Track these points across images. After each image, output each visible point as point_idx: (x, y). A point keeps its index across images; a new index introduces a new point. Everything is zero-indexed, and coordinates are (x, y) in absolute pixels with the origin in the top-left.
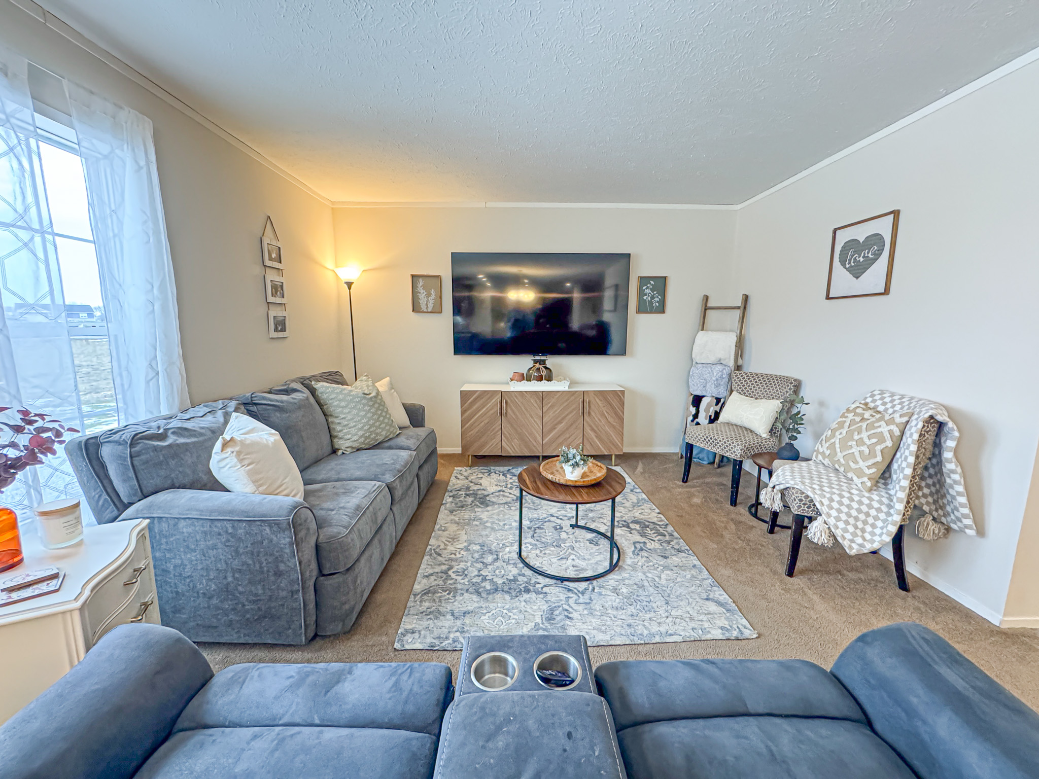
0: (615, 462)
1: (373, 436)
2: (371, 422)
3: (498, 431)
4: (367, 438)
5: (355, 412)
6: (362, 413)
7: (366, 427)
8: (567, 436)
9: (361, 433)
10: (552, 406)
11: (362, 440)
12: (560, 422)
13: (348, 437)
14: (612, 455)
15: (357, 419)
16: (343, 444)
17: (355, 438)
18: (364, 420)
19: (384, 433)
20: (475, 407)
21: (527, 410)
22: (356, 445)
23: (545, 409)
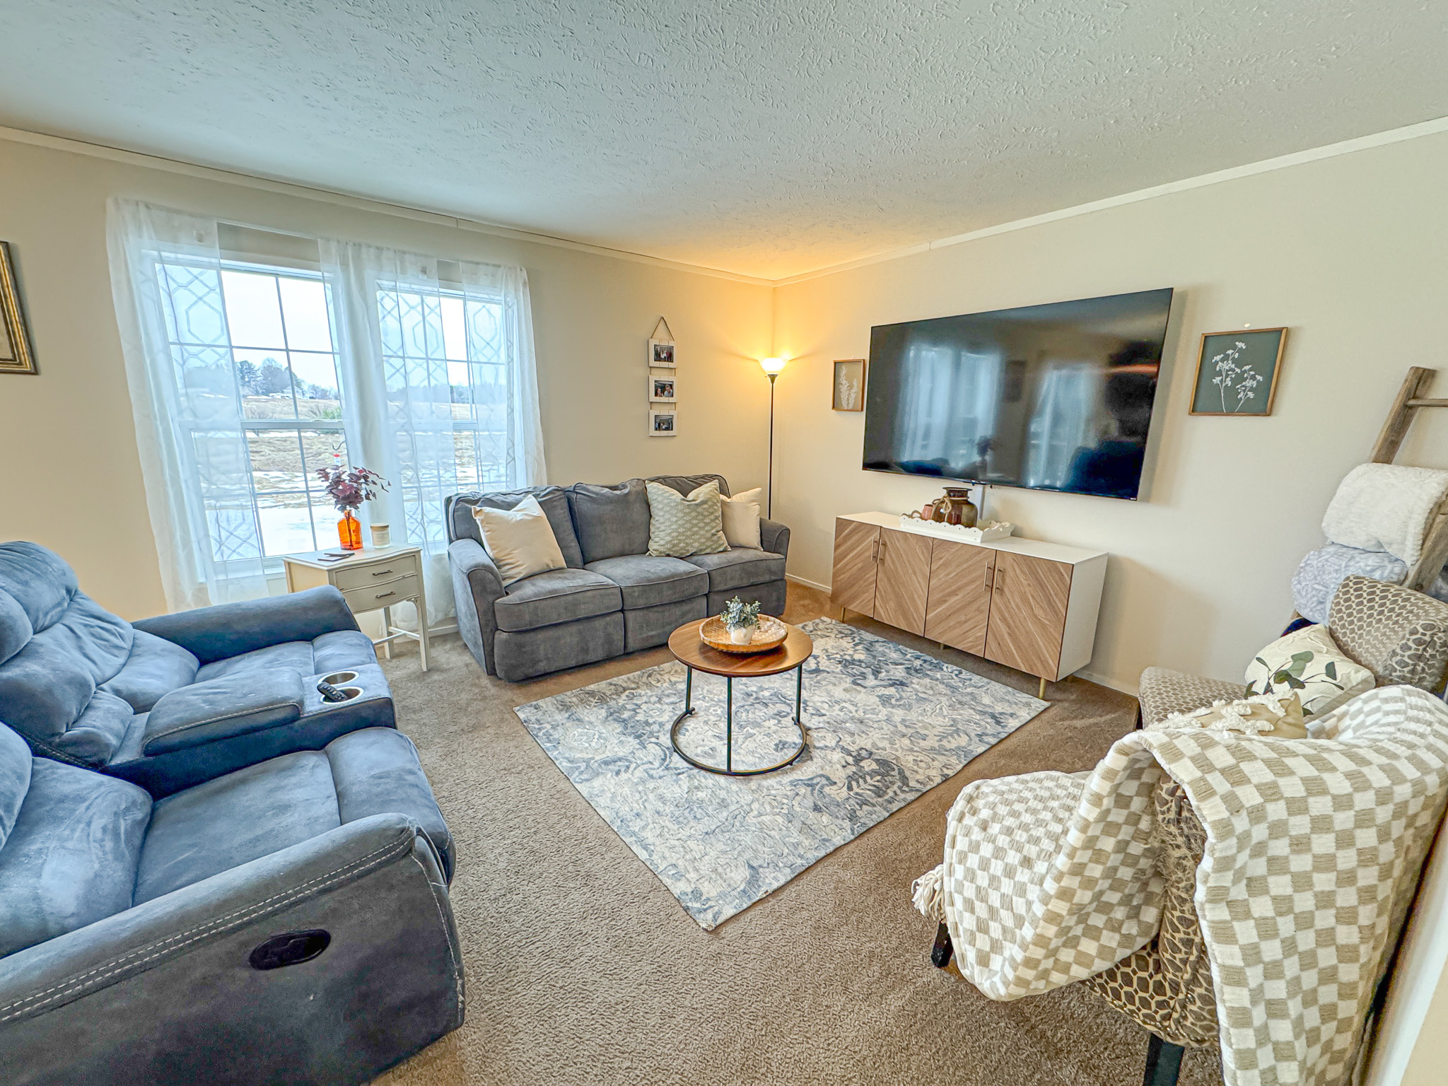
0: (1044, 692)
1: (682, 545)
2: (681, 530)
3: (872, 583)
4: (674, 545)
5: (667, 516)
6: (674, 519)
7: (675, 534)
8: (963, 618)
9: (668, 538)
10: (945, 565)
11: (669, 546)
12: (954, 593)
13: (657, 539)
14: (1040, 678)
15: (667, 524)
16: (652, 546)
17: (662, 542)
18: (674, 527)
19: (696, 545)
20: (849, 543)
21: (909, 561)
22: (662, 549)
23: (934, 568)
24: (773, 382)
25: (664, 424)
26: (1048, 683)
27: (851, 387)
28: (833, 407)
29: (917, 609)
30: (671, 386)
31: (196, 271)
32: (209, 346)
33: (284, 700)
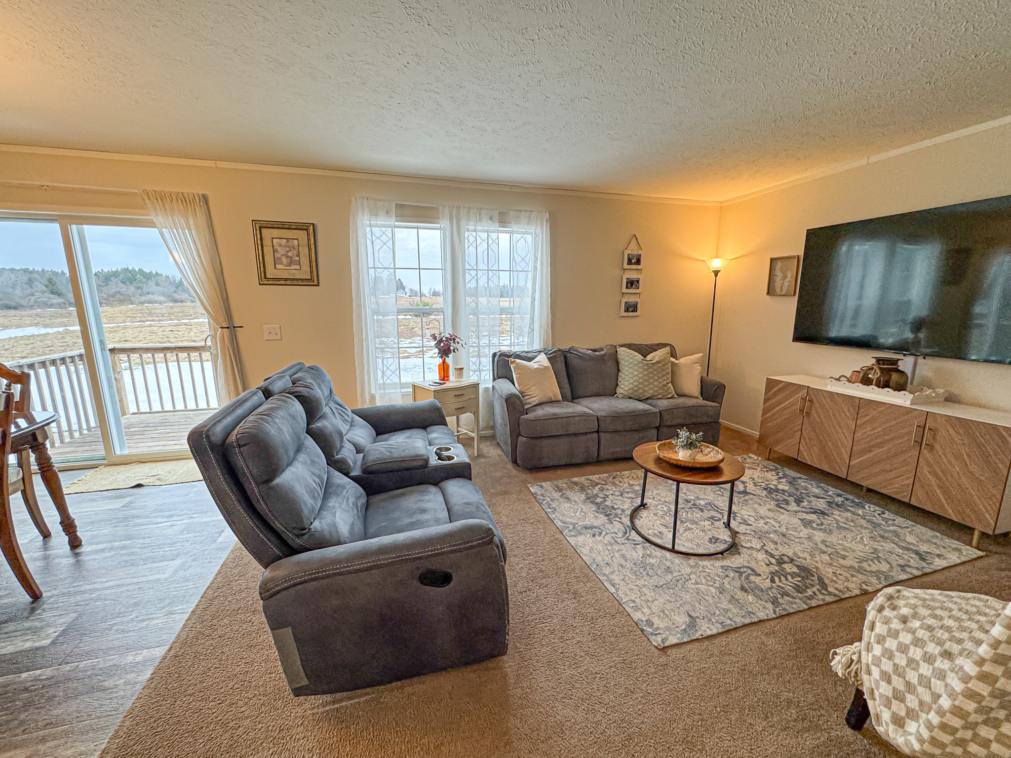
0: (979, 542)
1: (640, 391)
2: (641, 381)
3: (797, 431)
4: (635, 391)
5: (631, 371)
6: (636, 373)
7: (636, 384)
8: (888, 467)
9: (631, 386)
10: (872, 420)
11: (631, 391)
12: (880, 445)
13: (623, 386)
14: (973, 529)
15: (631, 376)
16: (619, 390)
17: (626, 388)
18: (636, 378)
19: (651, 392)
20: (778, 398)
21: (834, 416)
22: (625, 393)
23: (859, 422)
24: (716, 276)
25: (632, 308)
26: (983, 534)
27: (785, 277)
28: (768, 293)
29: (840, 454)
30: (638, 282)
31: (384, 229)
32: (386, 268)
33: (421, 456)
